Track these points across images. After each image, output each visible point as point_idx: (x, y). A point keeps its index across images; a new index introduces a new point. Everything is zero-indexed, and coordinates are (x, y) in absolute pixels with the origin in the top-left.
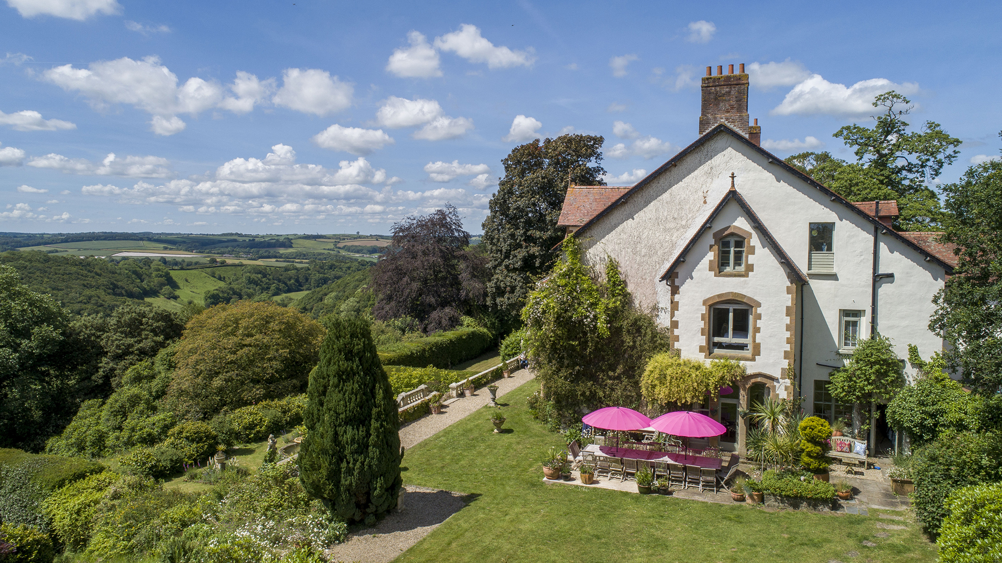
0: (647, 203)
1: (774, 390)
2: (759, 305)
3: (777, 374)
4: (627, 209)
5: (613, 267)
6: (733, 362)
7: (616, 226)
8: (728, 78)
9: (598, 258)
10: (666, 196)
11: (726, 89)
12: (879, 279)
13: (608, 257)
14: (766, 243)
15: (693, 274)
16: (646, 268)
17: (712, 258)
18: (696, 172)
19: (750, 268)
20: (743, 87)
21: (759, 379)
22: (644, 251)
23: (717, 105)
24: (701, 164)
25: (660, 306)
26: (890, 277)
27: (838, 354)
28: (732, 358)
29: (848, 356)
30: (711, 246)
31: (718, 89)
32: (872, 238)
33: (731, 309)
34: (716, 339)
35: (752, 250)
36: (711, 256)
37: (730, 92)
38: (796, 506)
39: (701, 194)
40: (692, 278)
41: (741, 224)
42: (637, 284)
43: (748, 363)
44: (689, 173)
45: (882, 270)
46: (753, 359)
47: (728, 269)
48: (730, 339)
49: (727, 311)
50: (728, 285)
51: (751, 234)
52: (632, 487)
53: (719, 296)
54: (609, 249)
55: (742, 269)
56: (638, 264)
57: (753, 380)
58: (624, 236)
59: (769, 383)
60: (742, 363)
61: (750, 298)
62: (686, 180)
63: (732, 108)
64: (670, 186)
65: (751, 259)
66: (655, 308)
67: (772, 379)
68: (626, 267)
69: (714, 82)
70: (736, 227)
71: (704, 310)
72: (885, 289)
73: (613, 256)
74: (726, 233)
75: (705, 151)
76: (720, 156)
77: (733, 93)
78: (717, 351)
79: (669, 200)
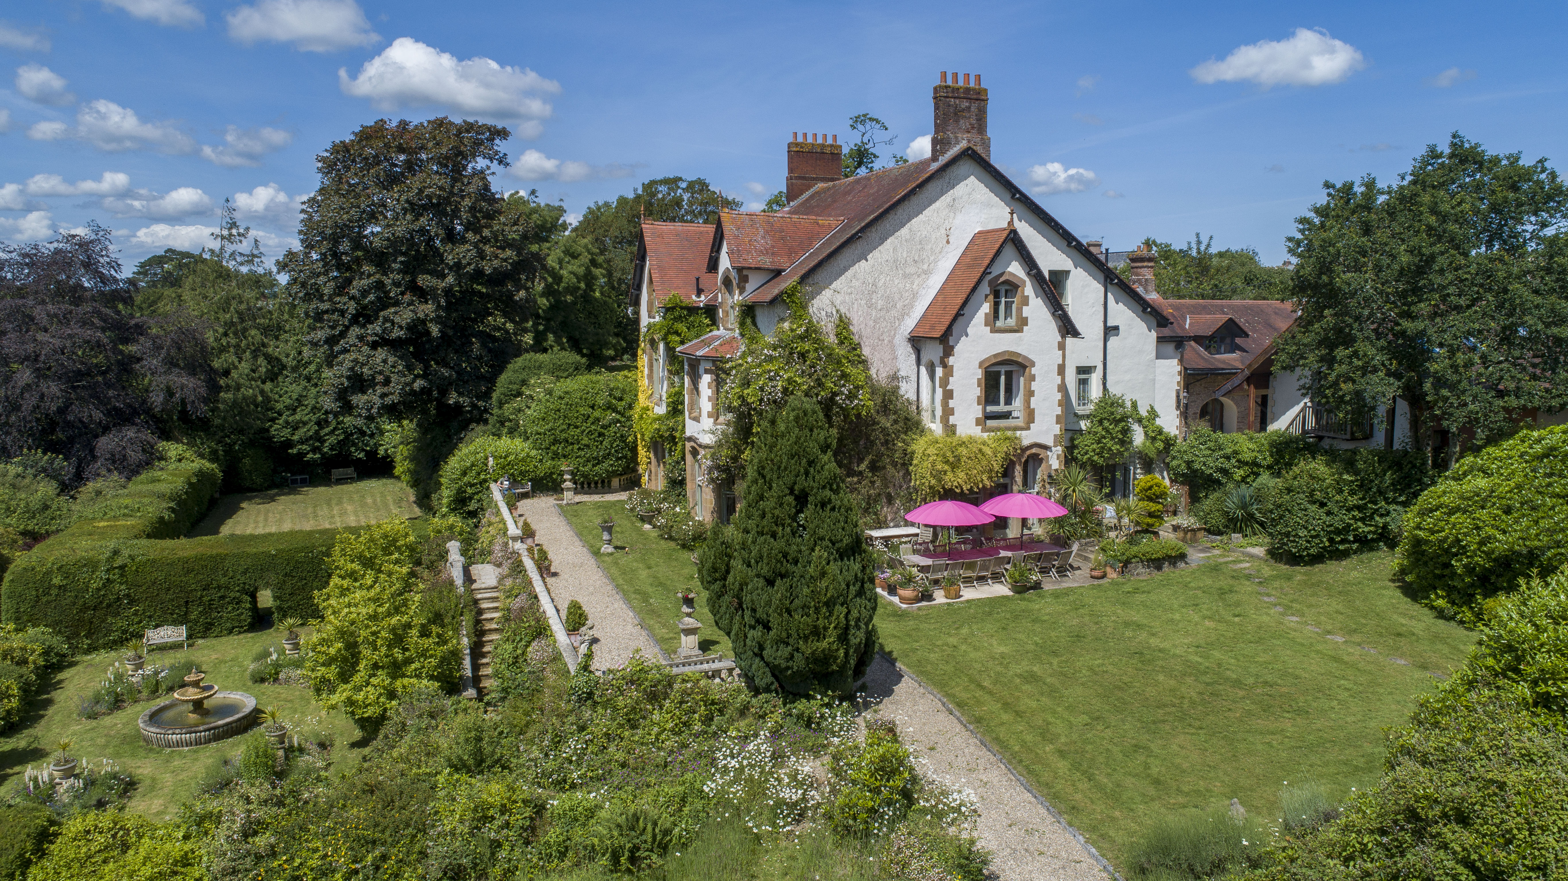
0: (883, 240)
1: (1047, 462)
2: (1033, 364)
3: (1050, 442)
4: (858, 247)
5: (843, 324)
6: (1009, 433)
7: (846, 269)
8: (968, 90)
9: (823, 313)
10: (904, 232)
11: (965, 104)
12: (1110, 331)
13: (837, 311)
14: (1040, 290)
15: (969, 330)
16: (884, 324)
17: (988, 311)
18: (937, 204)
19: (1023, 322)
20: (982, 103)
21: (1034, 451)
22: (880, 303)
23: (957, 121)
24: (942, 193)
25: (902, 373)
26: (1116, 328)
27: (1076, 415)
28: (1008, 429)
29: (1082, 417)
30: (986, 296)
31: (957, 101)
32: (1103, 289)
33: (1003, 372)
34: (989, 409)
35: (1025, 301)
36: (986, 308)
37: (969, 108)
38: (1159, 568)
39: (943, 231)
40: (967, 335)
41: (1016, 269)
42: (874, 348)
43: (1024, 433)
44: (930, 205)
45: (1110, 323)
46: (1028, 428)
47: (999, 324)
48: (1002, 408)
49: (998, 374)
50: (1005, 343)
51: (1025, 282)
52: (1001, 590)
53: (995, 356)
54: (838, 300)
55: (1011, 322)
56: (875, 321)
57: (1028, 453)
58: (855, 283)
59: (1042, 453)
60: (1018, 433)
61: (1025, 358)
62: (926, 212)
63: (973, 128)
64: (909, 220)
65: (1026, 311)
66: (895, 377)
67: (1046, 448)
68: (859, 325)
69: (953, 92)
70: (1011, 274)
71: (979, 374)
72: (1113, 341)
73: (843, 311)
74: (1001, 280)
75: (947, 180)
76: (962, 184)
77: (973, 109)
78: (990, 423)
79: (908, 237)
